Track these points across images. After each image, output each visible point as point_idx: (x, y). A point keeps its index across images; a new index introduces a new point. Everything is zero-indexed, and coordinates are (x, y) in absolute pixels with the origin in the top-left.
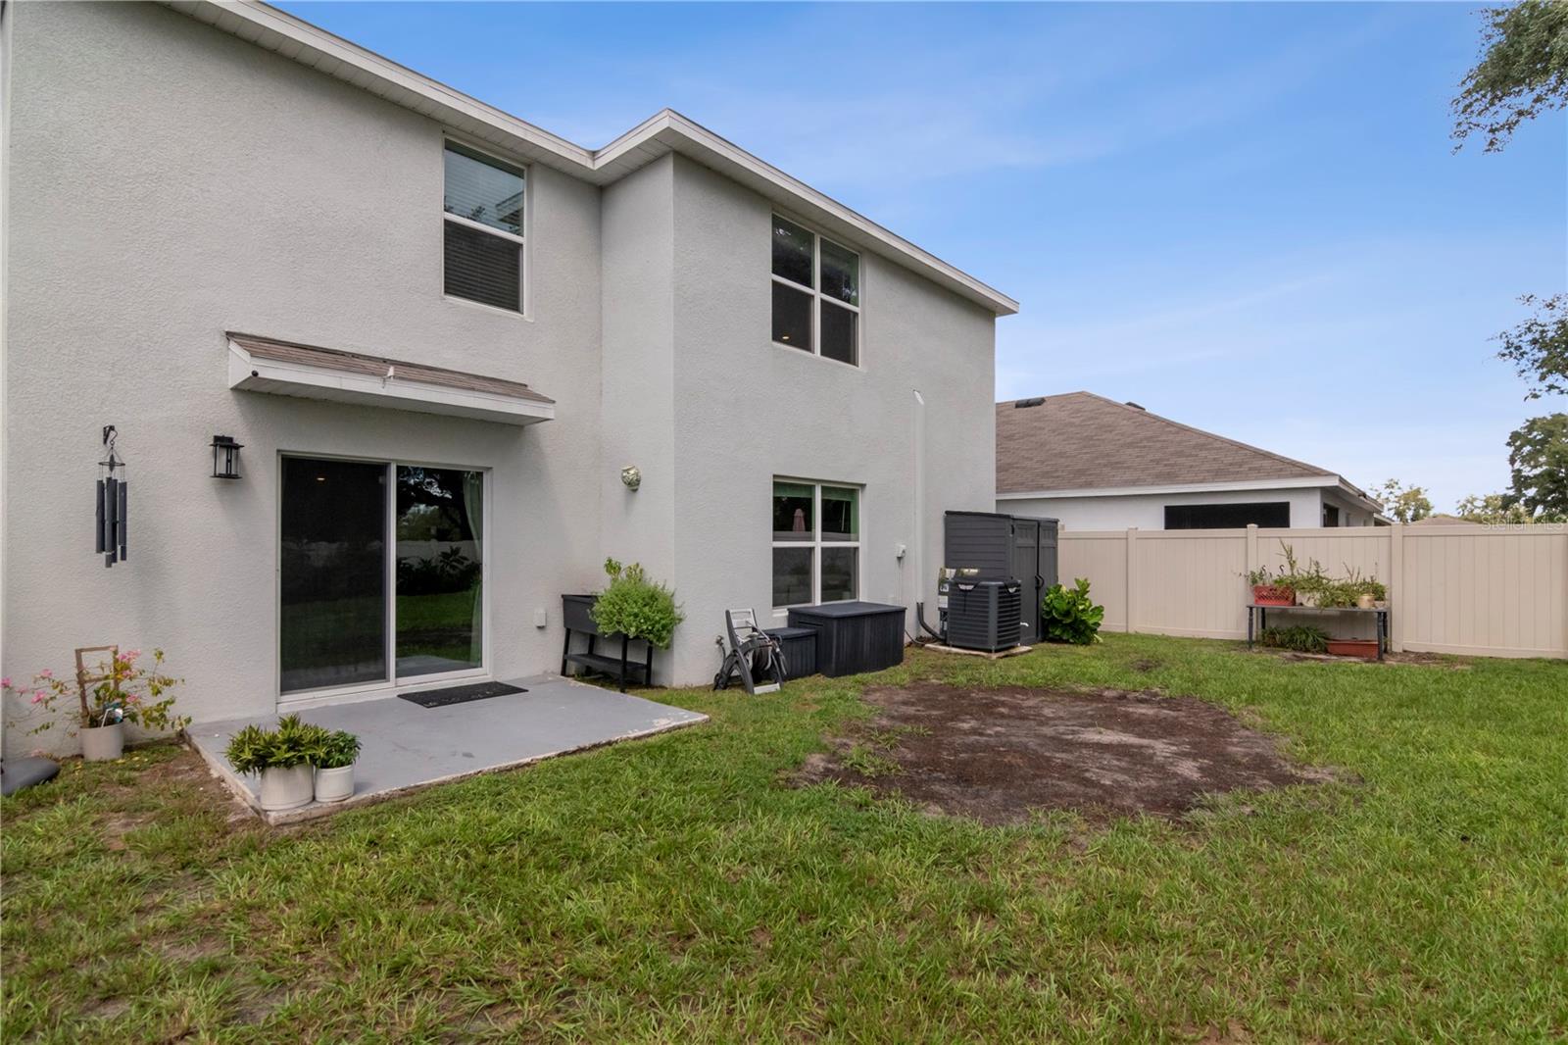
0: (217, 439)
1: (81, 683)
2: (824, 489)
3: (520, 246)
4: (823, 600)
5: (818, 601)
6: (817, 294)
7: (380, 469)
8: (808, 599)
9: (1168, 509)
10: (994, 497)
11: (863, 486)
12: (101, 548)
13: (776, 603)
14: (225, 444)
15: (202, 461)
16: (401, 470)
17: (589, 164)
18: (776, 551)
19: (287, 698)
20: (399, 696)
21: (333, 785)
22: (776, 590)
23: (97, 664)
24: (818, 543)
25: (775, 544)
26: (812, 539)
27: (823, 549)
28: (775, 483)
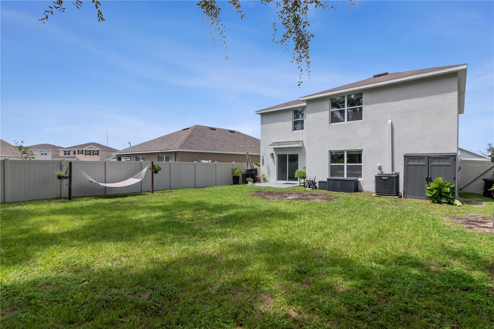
2: (348, 152)
3: (304, 120)
4: (347, 177)
5: (345, 177)
7: (286, 155)
11: (363, 150)
13: (332, 176)
16: (288, 155)
18: (331, 166)
19: (278, 181)
20: (288, 183)
22: (331, 174)
24: (345, 164)
25: (331, 164)
26: (344, 163)
27: (347, 165)
28: (331, 152)
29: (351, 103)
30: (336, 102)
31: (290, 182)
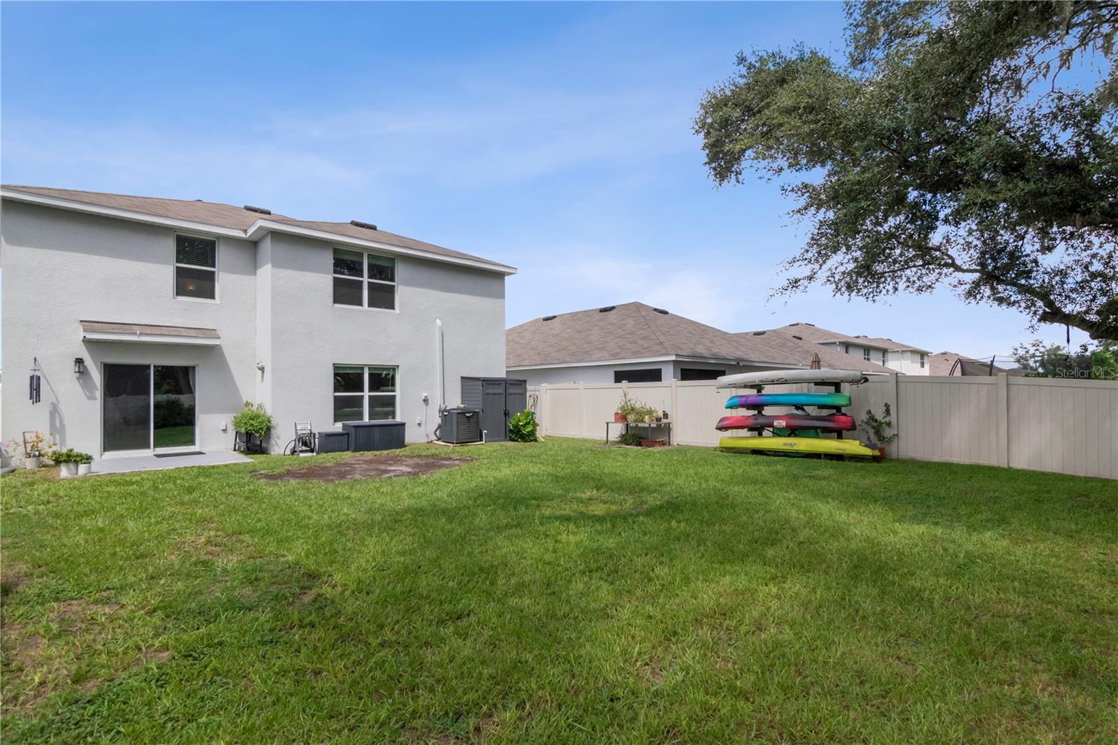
0: (77, 359)
1: (25, 443)
2: (369, 369)
3: (214, 272)
4: (370, 419)
5: (366, 419)
6: (366, 280)
7: (148, 367)
8: (361, 416)
9: (616, 373)
10: (505, 370)
11: (398, 366)
12: (31, 398)
13: (336, 420)
14: (79, 361)
15: (72, 367)
16: (155, 366)
17: (244, 236)
18: (335, 397)
19: (106, 453)
20: (155, 455)
21: (82, 469)
22: (335, 416)
23: (31, 437)
24: (366, 394)
25: (337, 394)
26: (363, 391)
27: (369, 396)
28: (336, 367)
29: (376, 271)
30: (346, 261)
31: (161, 451)
